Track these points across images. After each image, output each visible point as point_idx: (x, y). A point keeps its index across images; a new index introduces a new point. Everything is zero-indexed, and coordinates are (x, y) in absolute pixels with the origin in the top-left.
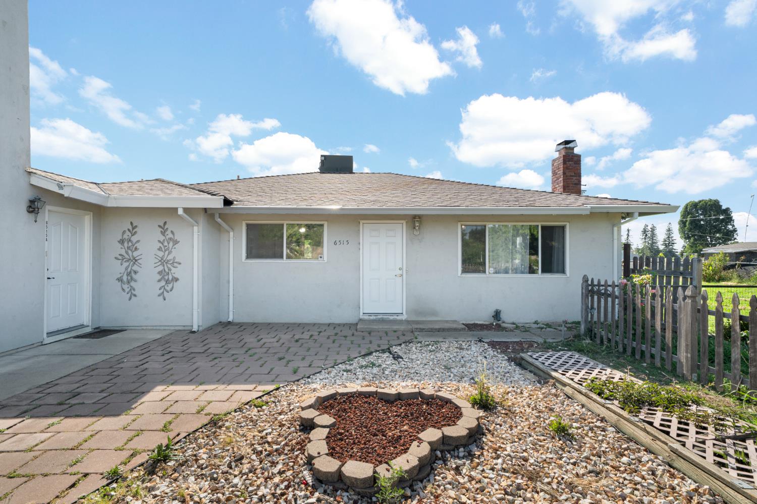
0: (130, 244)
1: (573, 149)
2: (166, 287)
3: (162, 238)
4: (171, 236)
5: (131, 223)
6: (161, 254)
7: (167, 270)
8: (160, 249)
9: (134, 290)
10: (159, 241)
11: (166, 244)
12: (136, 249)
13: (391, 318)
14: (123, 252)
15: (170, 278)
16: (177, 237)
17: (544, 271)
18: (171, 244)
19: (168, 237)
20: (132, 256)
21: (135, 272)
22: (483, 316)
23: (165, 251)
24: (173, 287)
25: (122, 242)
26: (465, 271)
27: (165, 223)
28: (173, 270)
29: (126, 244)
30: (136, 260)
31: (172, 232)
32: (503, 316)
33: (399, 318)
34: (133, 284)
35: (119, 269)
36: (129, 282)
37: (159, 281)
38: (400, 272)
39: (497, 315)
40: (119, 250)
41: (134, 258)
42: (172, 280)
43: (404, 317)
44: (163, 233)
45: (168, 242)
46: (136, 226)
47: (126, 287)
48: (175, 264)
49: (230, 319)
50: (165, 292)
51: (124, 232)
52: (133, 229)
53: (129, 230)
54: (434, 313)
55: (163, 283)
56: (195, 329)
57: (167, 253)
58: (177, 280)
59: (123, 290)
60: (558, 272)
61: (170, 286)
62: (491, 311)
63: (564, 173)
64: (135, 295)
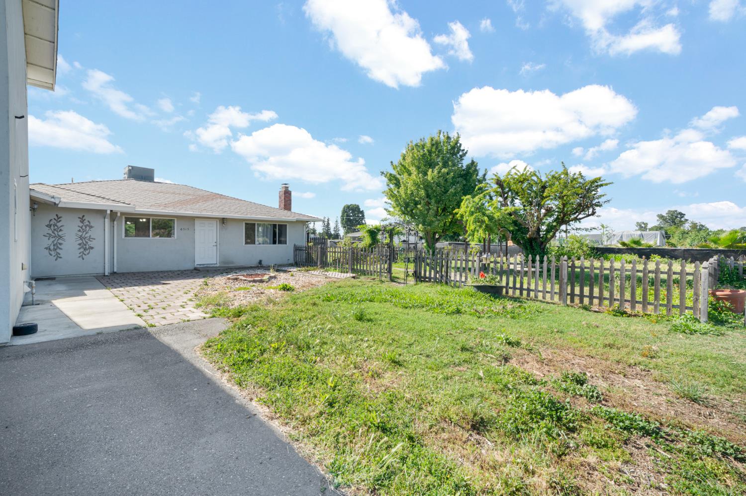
0: (56, 227)
1: (288, 187)
2: (84, 252)
3: (81, 225)
4: (88, 223)
5: (57, 215)
6: (80, 234)
7: (85, 243)
8: (79, 231)
9: (60, 254)
10: (79, 226)
11: (84, 228)
12: (61, 230)
13: (211, 266)
14: (50, 232)
15: (87, 247)
16: (92, 224)
17: (278, 243)
18: (88, 228)
19: (85, 224)
20: (58, 235)
21: (60, 244)
22: (254, 263)
23: (83, 232)
24: (89, 252)
25: (49, 226)
26: (247, 243)
27: (83, 216)
28: (89, 243)
29: (52, 227)
30: (61, 237)
31: (89, 221)
32: (263, 263)
33: (215, 266)
34: (58, 251)
35: (48, 242)
36: (55, 250)
37: (80, 249)
38: (216, 244)
39: (260, 262)
40: (47, 231)
41: (59, 236)
42: (89, 248)
43: (218, 265)
44: (82, 221)
45: (85, 227)
46: (61, 217)
47: (52, 253)
48: (91, 240)
49: (115, 270)
50: (83, 255)
51: (51, 220)
52: (58, 219)
53: (55, 219)
54: (232, 263)
55: (82, 250)
56: (106, 274)
57: (85, 233)
58: (92, 248)
59: (51, 255)
60: (284, 244)
61: (87, 252)
62: (258, 261)
63: (285, 199)
64: (61, 258)
